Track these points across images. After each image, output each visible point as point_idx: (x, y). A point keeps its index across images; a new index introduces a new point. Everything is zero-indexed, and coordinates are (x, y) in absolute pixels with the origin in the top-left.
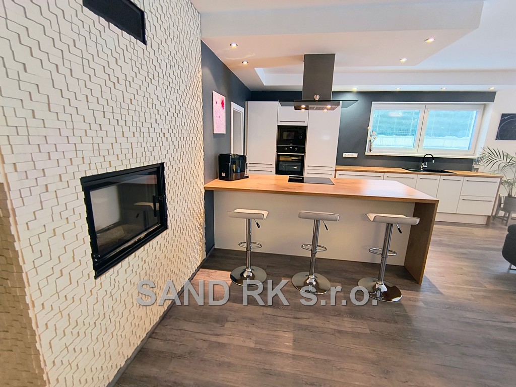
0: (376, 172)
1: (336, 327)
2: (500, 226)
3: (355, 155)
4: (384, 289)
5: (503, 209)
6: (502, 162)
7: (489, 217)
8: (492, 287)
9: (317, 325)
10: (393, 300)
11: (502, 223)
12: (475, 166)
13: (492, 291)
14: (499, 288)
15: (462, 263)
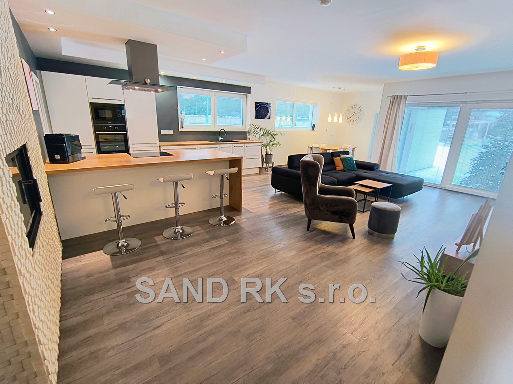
0: (192, 145)
1: (210, 248)
2: (265, 173)
3: (172, 132)
4: (225, 219)
5: (265, 162)
6: (260, 133)
7: (260, 168)
8: (271, 203)
9: (197, 251)
10: (232, 224)
11: (266, 171)
12: (248, 137)
13: (271, 204)
14: (274, 202)
15: (255, 196)
